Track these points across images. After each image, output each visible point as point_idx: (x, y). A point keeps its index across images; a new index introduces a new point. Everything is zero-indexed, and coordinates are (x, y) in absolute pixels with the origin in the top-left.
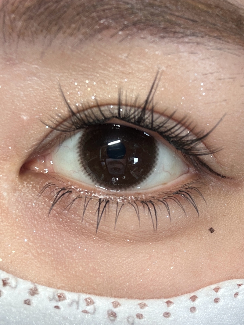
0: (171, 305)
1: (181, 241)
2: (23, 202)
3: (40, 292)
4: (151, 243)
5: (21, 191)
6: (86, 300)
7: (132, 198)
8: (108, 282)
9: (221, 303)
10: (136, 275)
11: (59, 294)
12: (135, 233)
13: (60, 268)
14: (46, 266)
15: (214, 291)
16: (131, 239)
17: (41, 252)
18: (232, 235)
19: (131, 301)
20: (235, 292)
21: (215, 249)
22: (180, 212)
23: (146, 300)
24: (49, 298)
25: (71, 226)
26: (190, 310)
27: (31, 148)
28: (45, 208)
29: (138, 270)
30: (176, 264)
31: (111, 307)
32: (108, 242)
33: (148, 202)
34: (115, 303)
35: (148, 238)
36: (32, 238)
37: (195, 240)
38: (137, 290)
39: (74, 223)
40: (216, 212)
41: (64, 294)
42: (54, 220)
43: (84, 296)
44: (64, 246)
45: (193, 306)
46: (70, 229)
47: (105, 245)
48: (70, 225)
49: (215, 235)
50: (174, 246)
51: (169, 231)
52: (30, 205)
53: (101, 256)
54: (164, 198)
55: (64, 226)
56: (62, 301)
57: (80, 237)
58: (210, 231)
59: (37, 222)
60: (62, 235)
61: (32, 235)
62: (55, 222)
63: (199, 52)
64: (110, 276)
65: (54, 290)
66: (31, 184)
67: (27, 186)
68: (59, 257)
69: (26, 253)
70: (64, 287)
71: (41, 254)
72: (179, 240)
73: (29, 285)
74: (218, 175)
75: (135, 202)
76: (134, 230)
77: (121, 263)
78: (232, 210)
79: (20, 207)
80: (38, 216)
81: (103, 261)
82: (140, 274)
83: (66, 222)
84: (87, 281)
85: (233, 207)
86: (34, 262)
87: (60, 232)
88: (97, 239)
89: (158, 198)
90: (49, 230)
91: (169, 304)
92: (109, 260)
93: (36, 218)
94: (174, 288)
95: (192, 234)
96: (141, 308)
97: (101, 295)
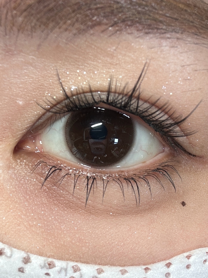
0: (149, 271)
1: (157, 214)
2: (17, 178)
3: (32, 261)
4: (131, 216)
5: (15, 169)
6: (73, 267)
7: (116, 175)
8: (93, 252)
9: (192, 269)
10: (118, 245)
11: (49, 262)
12: (117, 207)
13: (49, 239)
14: (37, 237)
15: (186, 258)
16: (114, 212)
17: (33, 224)
18: (201, 208)
19: (114, 268)
20: (204, 259)
21: (187, 220)
22: (157, 188)
23: (126, 267)
24: (41, 266)
25: (60, 200)
26: (166, 276)
27: (25, 130)
28: (37, 184)
29: (120, 240)
30: (153, 234)
31: (96, 274)
32: (93, 215)
33: (130, 179)
34: (99, 270)
35: (129, 211)
36: (25, 211)
37: (170, 212)
38: (119, 258)
39: (62, 197)
40: (188, 188)
41: (53, 262)
42: (44, 195)
43: (72, 264)
44: (53, 219)
45: (168, 272)
46: (59, 203)
47: (90, 217)
48: (58, 199)
49: (186, 208)
50: (152, 218)
51: (147, 205)
52: (23, 182)
53: (86, 227)
54: (145, 175)
55: (53, 200)
56: (52, 268)
57: (67, 210)
58: (182, 204)
59: (29, 197)
60: (52, 208)
61: (25, 209)
62: (45, 196)
63: (179, 47)
64: (95, 246)
65: (45, 258)
66: (24, 162)
67: (21, 164)
68: (49, 229)
69: (19, 225)
70: (53, 256)
71: (32, 226)
72: (156, 213)
73: (23, 254)
74: (190, 154)
75: (119, 179)
76: (117, 204)
77: (105, 234)
78: (201, 186)
79: (14, 183)
80: (30, 191)
81: (89, 232)
82: (121, 243)
83: (55, 197)
84: (74, 250)
85: (202, 182)
86: (26, 233)
87: (50, 206)
88: (83, 212)
89: (139, 175)
90: (40, 204)
91: (147, 270)
92: (94, 231)
93: (28, 193)
94: (151, 256)
95: (167, 208)
96: (123, 274)
97: (87, 262)
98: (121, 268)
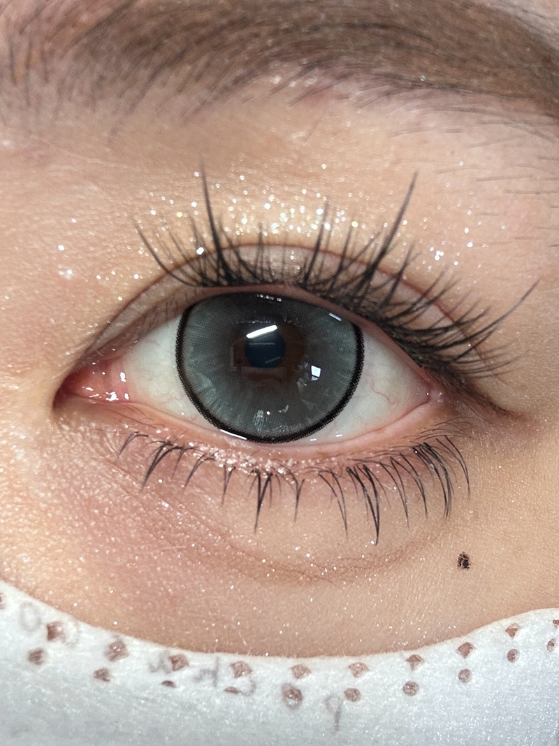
98: (352, 661)
